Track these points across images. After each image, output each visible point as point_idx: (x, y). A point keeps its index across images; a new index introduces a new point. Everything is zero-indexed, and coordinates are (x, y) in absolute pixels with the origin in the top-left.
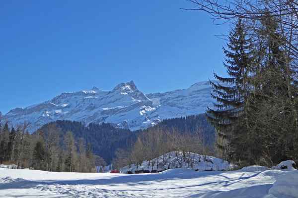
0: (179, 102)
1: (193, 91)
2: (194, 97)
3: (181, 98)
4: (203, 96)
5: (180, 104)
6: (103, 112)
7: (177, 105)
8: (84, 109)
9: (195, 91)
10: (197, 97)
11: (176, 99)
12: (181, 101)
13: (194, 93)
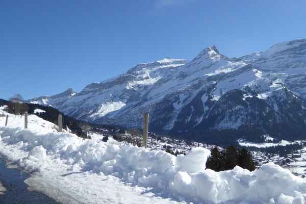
0: (262, 65)
1: (276, 53)
2: (278, 59)
3: (263, 61)
4: (290, 57)
5: (264, 67)
6: (210, 79)
7: (261, 68)
8: (175, 78)
9: (278, 53)
10: (283, 58)
11: (258, 62)
12: (264, 64)
13: (277, 55)
